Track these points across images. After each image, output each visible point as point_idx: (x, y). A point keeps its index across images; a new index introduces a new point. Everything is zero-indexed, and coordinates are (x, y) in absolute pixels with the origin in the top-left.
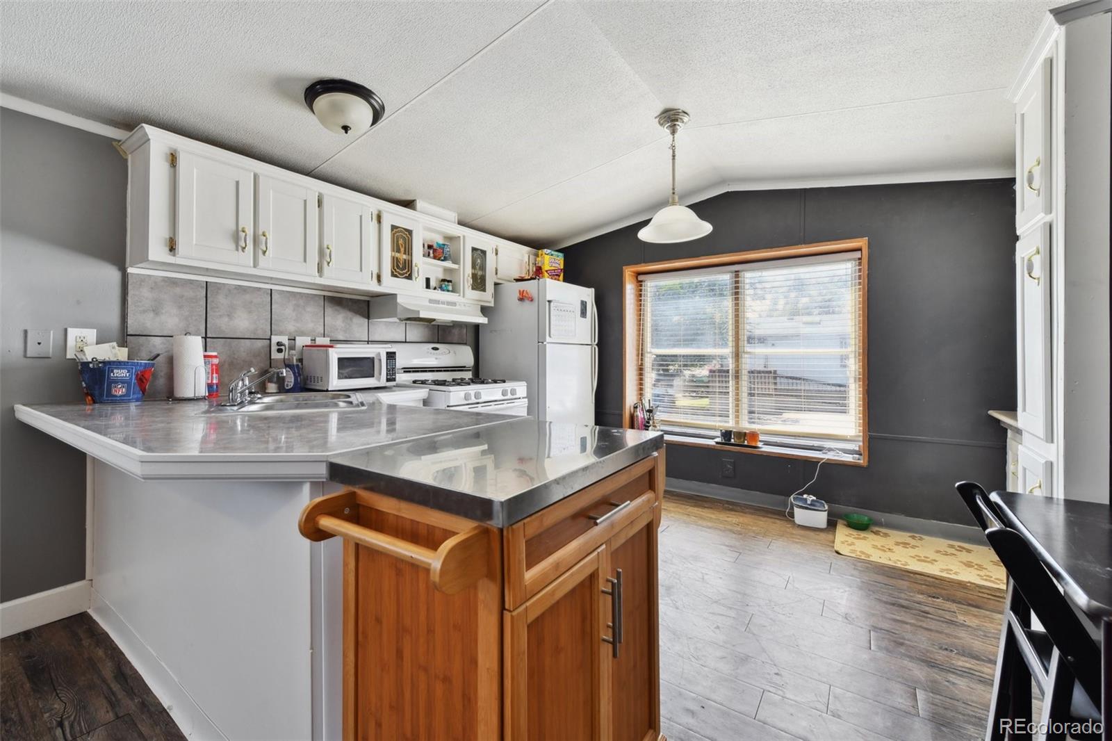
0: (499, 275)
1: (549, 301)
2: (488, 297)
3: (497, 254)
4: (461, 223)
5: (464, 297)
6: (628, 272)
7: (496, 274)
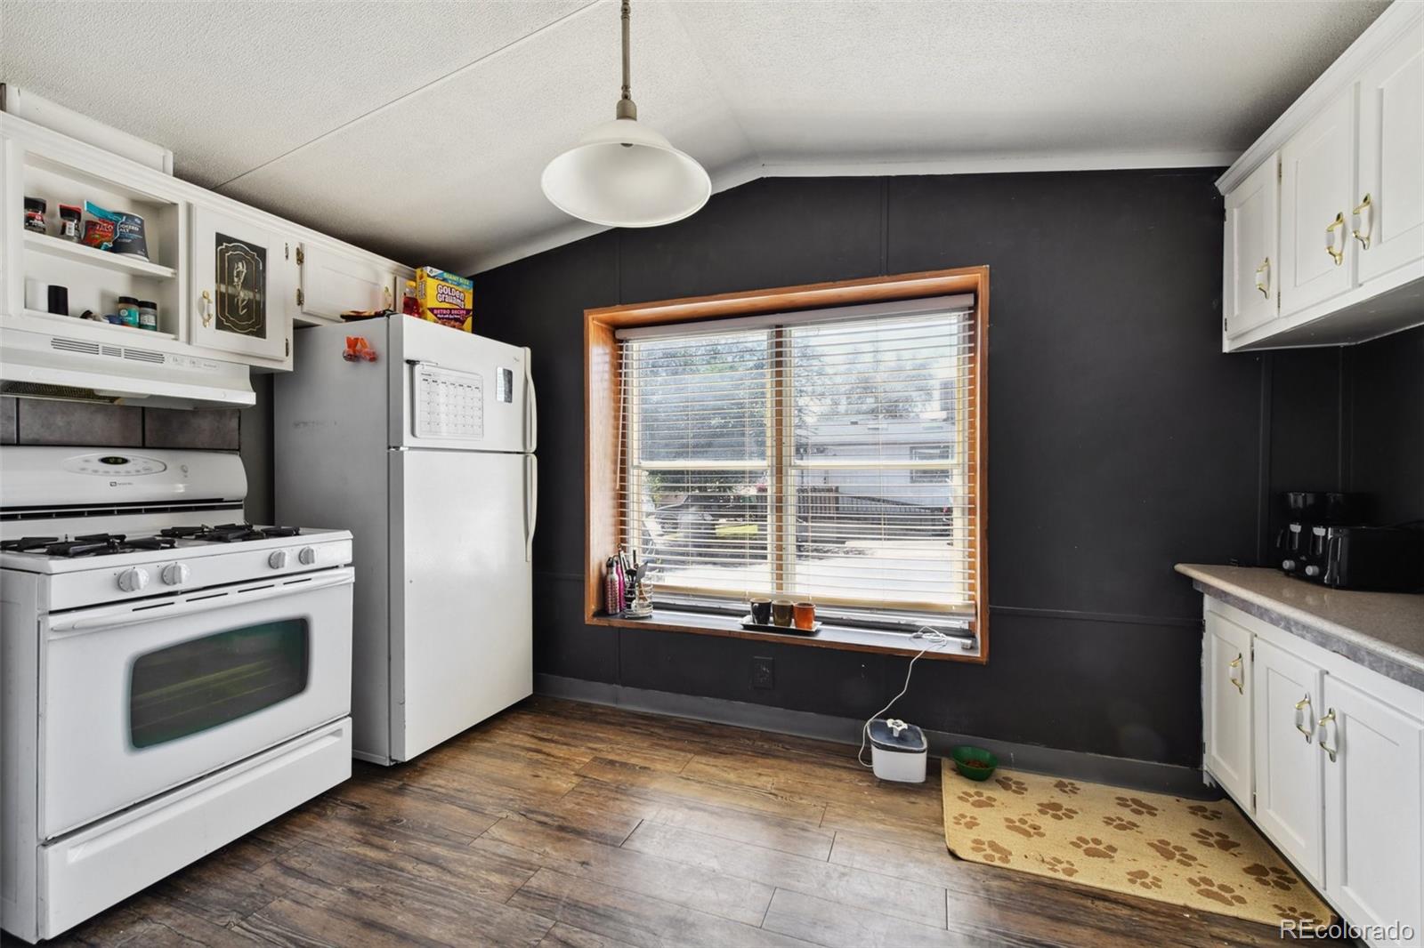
0: (306, 307)
1: (412, 363)
2: (274, 350)
3: (300, 260)
4: (179, 174)
5: (189, 341)
6: (594, 322)
7: (300, 302)
